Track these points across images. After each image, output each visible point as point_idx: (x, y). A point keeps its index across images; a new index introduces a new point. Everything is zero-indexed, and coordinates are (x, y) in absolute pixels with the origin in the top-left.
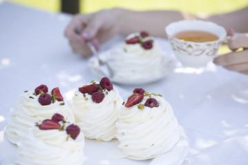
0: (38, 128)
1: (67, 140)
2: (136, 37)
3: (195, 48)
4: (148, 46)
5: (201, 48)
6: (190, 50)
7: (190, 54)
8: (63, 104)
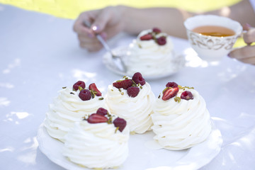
0: (86, 122)
1: (115, 132)
2: (149, 34)
3: (215, 42)
4: (162, 42)
5: (221, 42)
6: (210, 44)
7: (210, 48)
8: (103, 99)
